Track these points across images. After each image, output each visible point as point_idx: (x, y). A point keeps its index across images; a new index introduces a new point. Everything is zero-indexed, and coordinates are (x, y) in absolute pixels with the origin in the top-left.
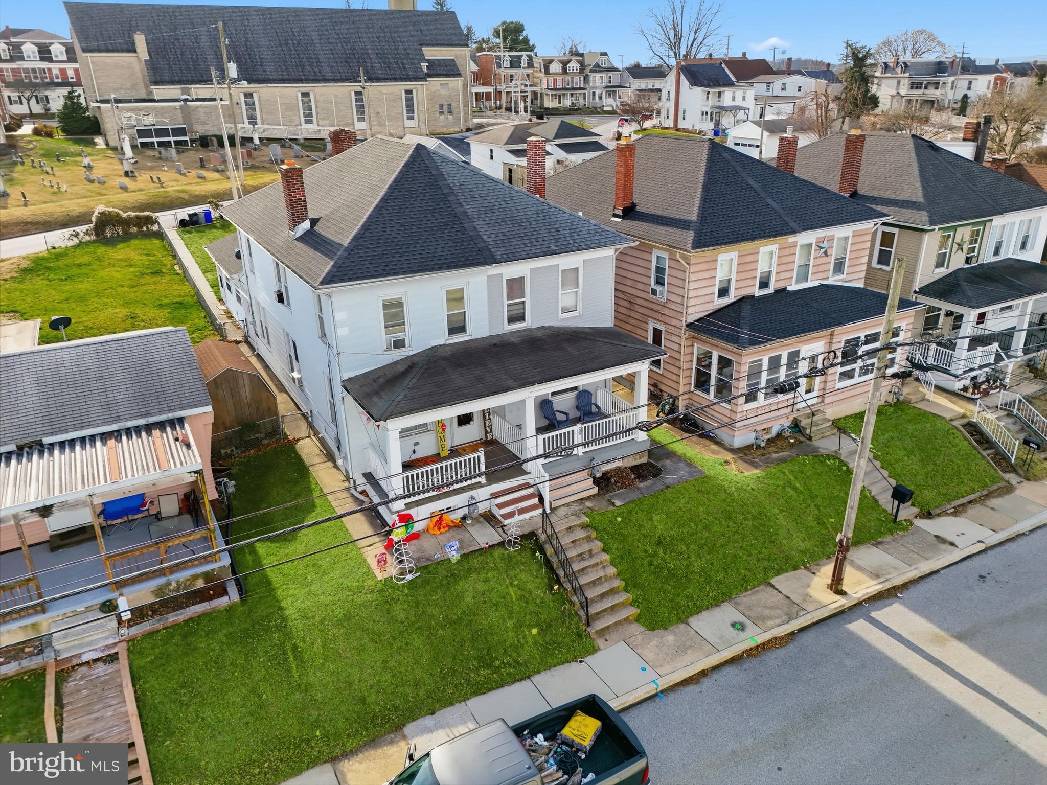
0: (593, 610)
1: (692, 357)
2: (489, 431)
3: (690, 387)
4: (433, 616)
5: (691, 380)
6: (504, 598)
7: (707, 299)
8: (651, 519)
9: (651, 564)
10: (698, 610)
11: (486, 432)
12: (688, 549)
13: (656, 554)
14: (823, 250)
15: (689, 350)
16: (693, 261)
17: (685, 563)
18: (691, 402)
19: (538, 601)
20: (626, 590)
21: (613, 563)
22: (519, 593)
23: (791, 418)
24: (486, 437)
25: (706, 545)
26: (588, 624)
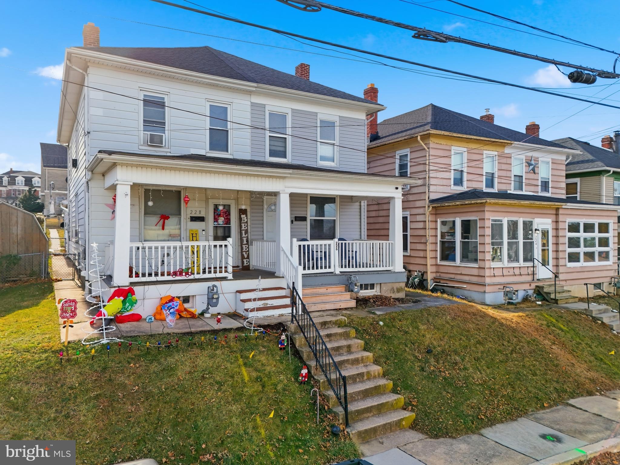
0: (353, 407)
1: (436, 232)
2: (246, 256)
3: (436, 261)
4: (123, 386)
5: (436, 254)
6: (232, 377)
7: (445, 182)
8: (417, 328)
9: (422, 369)
10: (492, 422)
11: (243, 257)
12: (463, 360)
13: (427, 361)
14: (531, 167)
15: (432, 225)
16: (431, 145)
17: (462, 374)
18: (438, 274)
19: (280, 387)
20: (394, 391)
21: (376, 362)
22: (254, 374)
23: (533, 286)
24: (243, 262)
25: (483, 359)
26: (347, 424)
